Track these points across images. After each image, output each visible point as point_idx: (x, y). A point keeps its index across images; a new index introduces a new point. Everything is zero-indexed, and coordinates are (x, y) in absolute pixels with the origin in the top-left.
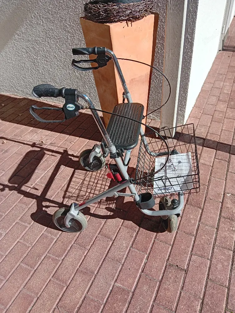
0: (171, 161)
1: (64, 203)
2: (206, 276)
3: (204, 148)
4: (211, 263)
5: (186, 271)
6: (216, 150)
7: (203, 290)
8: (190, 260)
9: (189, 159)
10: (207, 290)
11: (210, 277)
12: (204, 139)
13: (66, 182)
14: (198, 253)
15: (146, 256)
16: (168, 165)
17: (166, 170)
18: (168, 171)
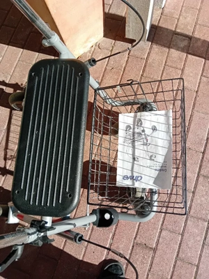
0: (141, 124)
1: (7, 168)
2: (176, 254)
3: (189, 56)
4: (182, 239)
5: (155, 250)
6: (205, 59)
7: (171, 270)
8: (159, 237)
9: (168, 124)
10: (176, 269)
11: (180, 255)
12: (190, 38)
13: (3, 134)
14: (169, 227)
15: (111, 235)
16: (136, 130)
17: (134, 141)
18: (136, 143)
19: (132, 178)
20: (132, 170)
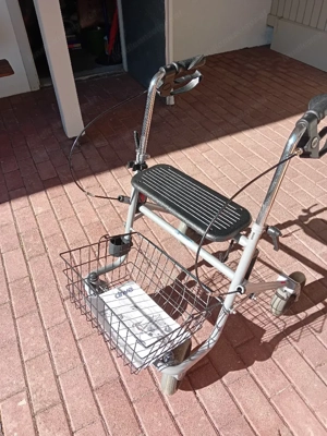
16: (158, 332)
17: (151, 321)
18: (146, 321)
19: (124, 293)
20: (130, 298)
